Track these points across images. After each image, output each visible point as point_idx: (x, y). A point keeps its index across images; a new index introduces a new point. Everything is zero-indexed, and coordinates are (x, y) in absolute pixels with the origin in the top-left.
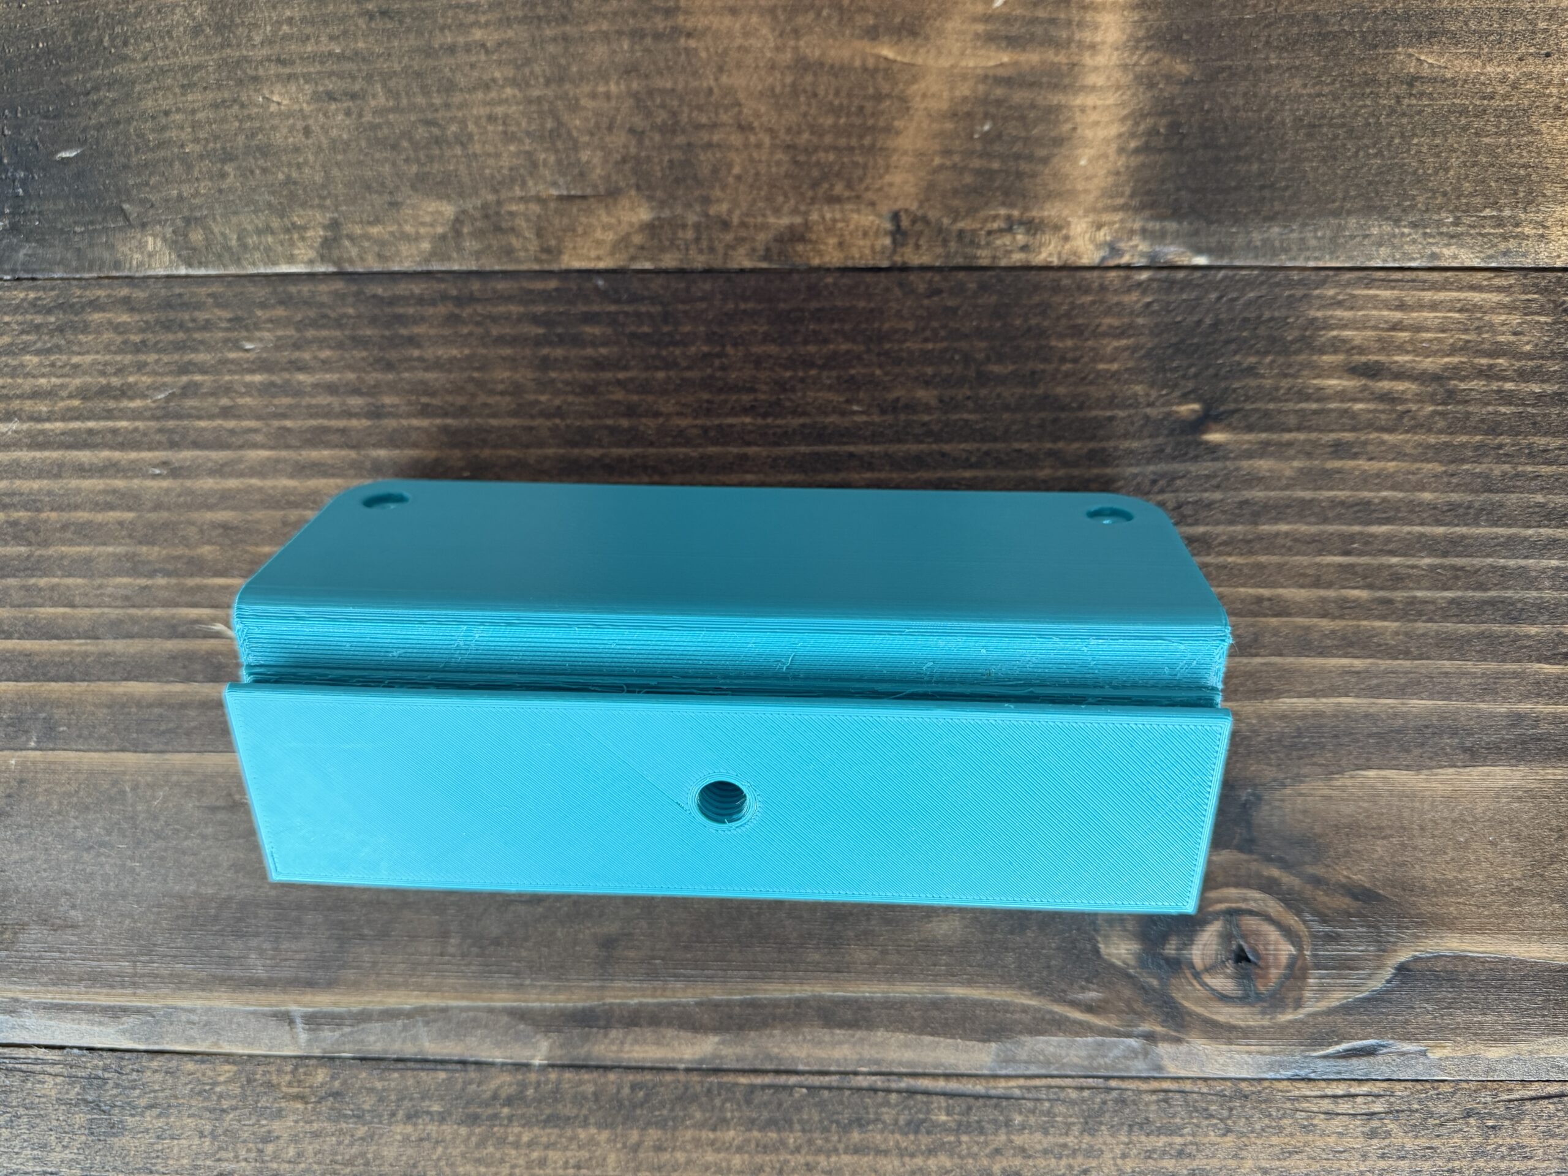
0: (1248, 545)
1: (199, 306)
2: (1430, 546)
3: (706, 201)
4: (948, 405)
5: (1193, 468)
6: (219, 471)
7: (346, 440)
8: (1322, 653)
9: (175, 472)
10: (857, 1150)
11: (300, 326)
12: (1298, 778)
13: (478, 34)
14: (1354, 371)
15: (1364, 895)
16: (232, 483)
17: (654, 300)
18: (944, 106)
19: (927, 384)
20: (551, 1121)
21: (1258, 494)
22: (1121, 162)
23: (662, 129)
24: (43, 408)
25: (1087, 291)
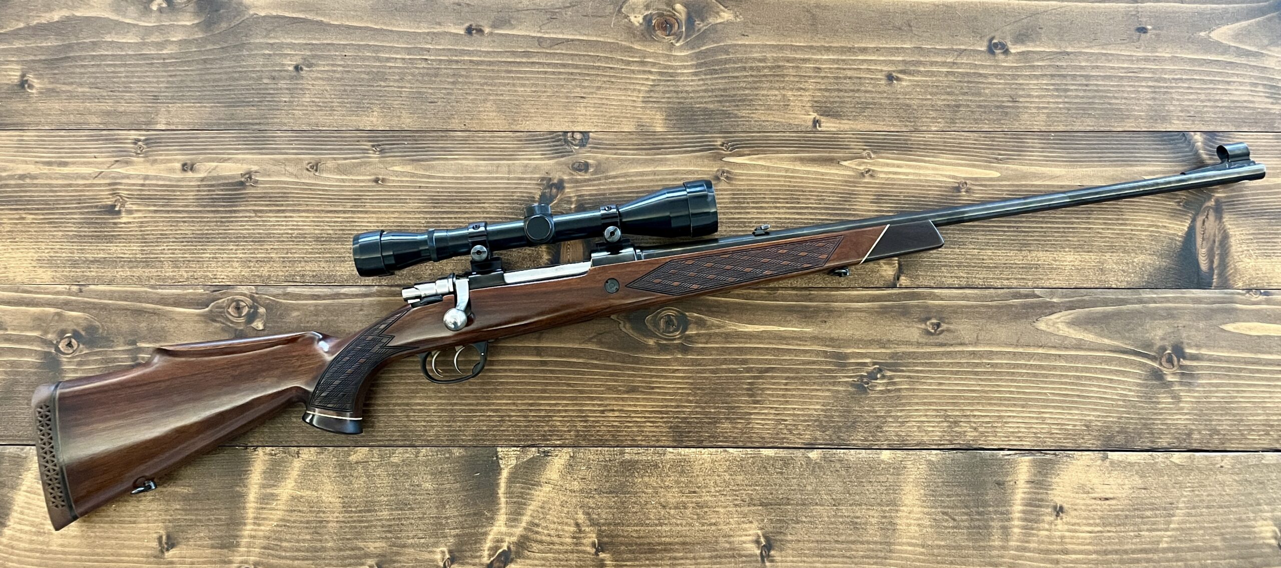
1: (447, 440)
3: (338, 461)
6: (442, 404)
9: (451, 404)
10: (314, 271)
11: (424, 435)
13: (385, 499)
15: (214, 320)
17: (350, 441)
18: (288, 481)
22: (252, 468)
23: (346, 477)
24: (481, 418)
25: (261, 441)
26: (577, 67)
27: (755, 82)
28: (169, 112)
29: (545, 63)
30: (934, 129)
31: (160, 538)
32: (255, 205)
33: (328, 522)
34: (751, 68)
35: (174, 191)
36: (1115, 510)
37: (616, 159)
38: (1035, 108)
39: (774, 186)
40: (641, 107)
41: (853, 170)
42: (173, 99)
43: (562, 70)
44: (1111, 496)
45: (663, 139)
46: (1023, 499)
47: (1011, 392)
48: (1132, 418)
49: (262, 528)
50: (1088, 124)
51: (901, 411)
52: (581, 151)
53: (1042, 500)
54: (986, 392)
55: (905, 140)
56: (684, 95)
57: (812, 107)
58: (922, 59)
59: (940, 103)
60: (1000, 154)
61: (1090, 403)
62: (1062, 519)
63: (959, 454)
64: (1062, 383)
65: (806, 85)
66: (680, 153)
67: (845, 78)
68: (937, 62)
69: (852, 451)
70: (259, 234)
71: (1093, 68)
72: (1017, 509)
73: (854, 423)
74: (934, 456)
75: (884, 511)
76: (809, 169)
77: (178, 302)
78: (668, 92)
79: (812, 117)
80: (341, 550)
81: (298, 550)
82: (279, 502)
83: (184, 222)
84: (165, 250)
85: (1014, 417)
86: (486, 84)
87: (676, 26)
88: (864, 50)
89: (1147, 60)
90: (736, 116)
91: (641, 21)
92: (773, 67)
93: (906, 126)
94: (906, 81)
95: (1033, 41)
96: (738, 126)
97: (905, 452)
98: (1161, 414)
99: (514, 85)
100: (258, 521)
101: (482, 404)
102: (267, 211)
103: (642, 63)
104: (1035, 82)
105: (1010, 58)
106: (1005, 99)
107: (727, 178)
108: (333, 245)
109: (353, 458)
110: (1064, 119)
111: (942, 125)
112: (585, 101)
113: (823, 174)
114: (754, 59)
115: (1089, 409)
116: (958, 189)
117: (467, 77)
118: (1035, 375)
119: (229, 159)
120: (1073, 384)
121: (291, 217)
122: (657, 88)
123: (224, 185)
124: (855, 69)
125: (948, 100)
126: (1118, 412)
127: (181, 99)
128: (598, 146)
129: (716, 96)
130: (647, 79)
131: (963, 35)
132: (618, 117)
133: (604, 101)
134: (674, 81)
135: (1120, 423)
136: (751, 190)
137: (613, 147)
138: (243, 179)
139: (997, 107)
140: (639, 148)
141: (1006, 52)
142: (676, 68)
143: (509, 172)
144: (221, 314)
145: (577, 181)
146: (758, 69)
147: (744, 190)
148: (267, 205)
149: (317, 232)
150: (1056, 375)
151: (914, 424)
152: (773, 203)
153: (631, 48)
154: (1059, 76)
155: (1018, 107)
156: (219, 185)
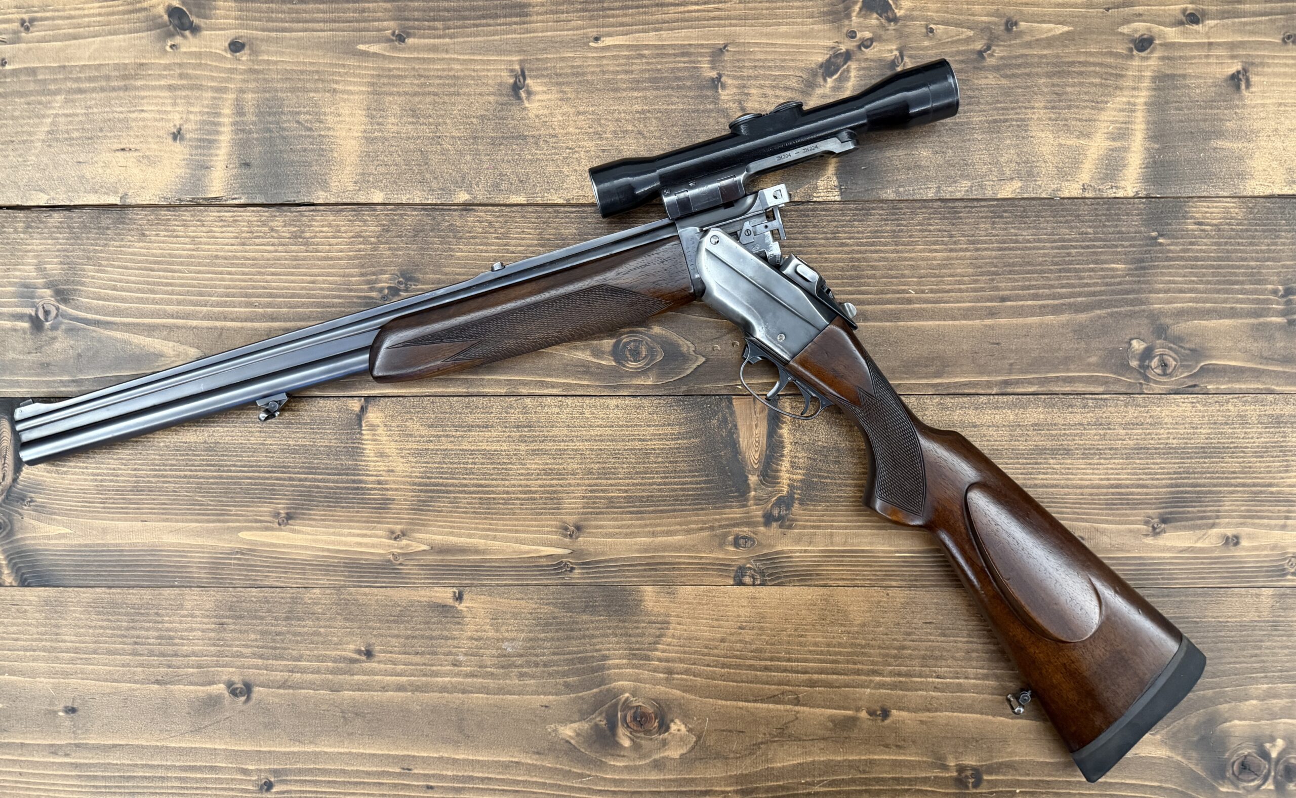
0: (1168, 267)
1: (902, 209)
2: (1213, 267)
3: (1035, 181)
4: (1095, 233)
5: (1155, 248)
6: (909, 251)
7: (943, 243)
8: (1185, 292)
9: (897, 252)
10: (1071, 413)
11: (930, 214)
12: (1178, 323)
14: (1195, 224)
15: (1193, 350)
16: (913, 255)
17: (1021, 206)
18: (1096, 156)
19: (1090, 227)
20: (997, 408)
21: (1171, 255)
22: (1140, 170)
23: (1024, 162)
24: (860, 236)
25: (1130, 204)
26: (751, 667)
27: (533, 648)
28: (1257, 610)
29: (789, 672)
30: (317, 591)
31: (1248, 85)
32: (1147, 494)
33: (1046, 108)
34: (537, 665)
35: (1248, 511)
36: (115, 137)
37: (700, 552)
38: (195, 617)
39: (510, 519)
40: (670, 616)
41: (414, 540)
42: (1253, 626)
43: (769, 663)
44: (119, 154)
45: (644, 577)
46: (219, 148)
47: (229, 273)
48: (92, 245)
49: (1124, 99)
50: (135, 596)
51: (359, 250)
52: (744, 561)
53: (197, 147)
54: (260, 273)
55: (352, 576)
56: (618, 631)
57: (463, 617)
58: (330, 677)
59: (310, 623)
60: (239, 559)
61: (140, 262)
62: (175, 126)
63: (292, 198)
64: (171, 285)
65: (470, 644)
66: (624, 559)
67: (423, 653)
68: (312, 673)
69: (417, 201)
70: (1141, 459)
71: (128, 665)
72: (225, 138)
73: (415, 236)
74: (320, 197)
75: (381, 131)
76: (468, 540)
77: (1238, 373)
78: (638, 635)
79: (463, 604)
80: (1028, 75)
81: (1081, 74)
82: (1106, 131)
83: (1234, 473)
84: (1256, 436)
85: (227, 245)
86: (863, 647)
87: (628, 719)
88: (400, 688)
89: (66, 674)
90: (555, 605)
91: (672, 725)
92: (510, 666)
93: (351, 594)
94: (349, 650)
95: (197, 698)
96: (553, 593)
97: (355, 201)
98: (58, 251)
99: (828, 645)
100: (1131, 108)
101: (861, 252)
102: (1132, 486)
103: (670, 672)
104: (196, 648)
105: (225, 678)
106: (232, 627)
107: (566, 529)
108: (1048, 444)
109: (1017, 184)
110: (164, 603)
111: (307, 596)
112: (739, 624)
113: (452, 534)
114: (533, 677)
115: (141, 255)
116: (289, 517)
117: (887, 655)
118: (201, 294)
119: (1181, 552)
120: (159, 284)
121: (1101, 479)
122: (651, 639)
123: (1187, 519)
124: (411, 664)
125: (299, 626)
126: (107, 252)
127: (1242, 627)
128: (722, 568)
129: (580, 630)
130: (664, 651)
131: (281, 706)
132: (700, 603)
133: (716, 623)
134: (631, 649)
135: (106, 239)
136: (537, 514)
137: (704, 567)
138: (1163, 526)
139: (241, 617)
140: (672, 566)
141: (230, 685)
142: (627, 666)
143: (831, 535)
144: (1184, 358)
145: (748, 524)
146: (528, 664)
147: (545, 514)
148: (1132, 494)
149: (1069, 461)
150: (177, 294)
151: (344, 235)
152: (511, 499)
153: (684, 691)
154: (169, 655)
155: (216, 617)
156: (1192, 519)
